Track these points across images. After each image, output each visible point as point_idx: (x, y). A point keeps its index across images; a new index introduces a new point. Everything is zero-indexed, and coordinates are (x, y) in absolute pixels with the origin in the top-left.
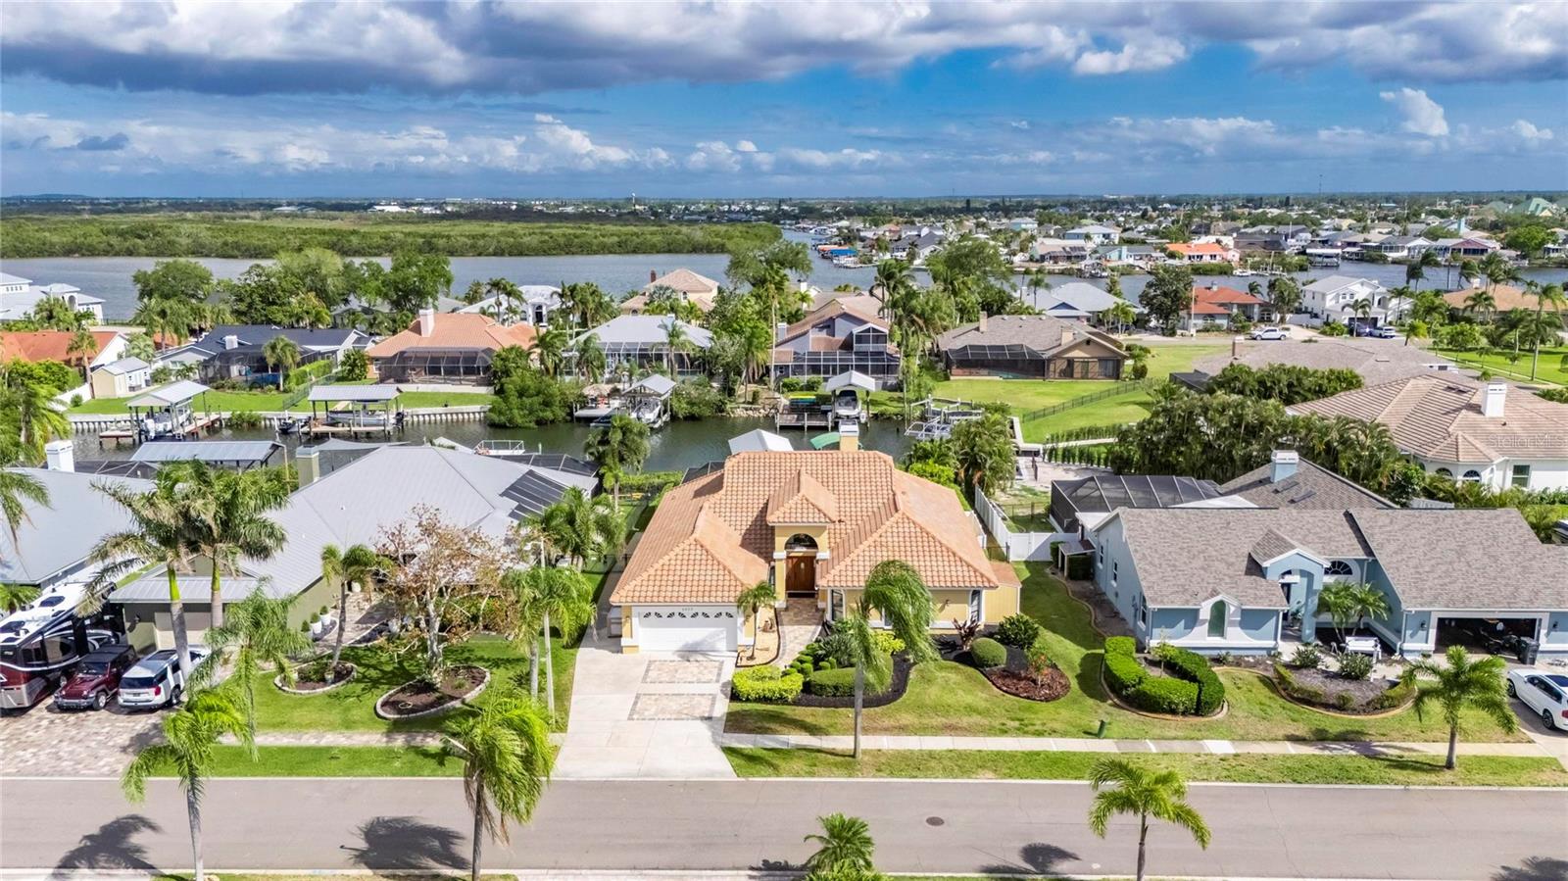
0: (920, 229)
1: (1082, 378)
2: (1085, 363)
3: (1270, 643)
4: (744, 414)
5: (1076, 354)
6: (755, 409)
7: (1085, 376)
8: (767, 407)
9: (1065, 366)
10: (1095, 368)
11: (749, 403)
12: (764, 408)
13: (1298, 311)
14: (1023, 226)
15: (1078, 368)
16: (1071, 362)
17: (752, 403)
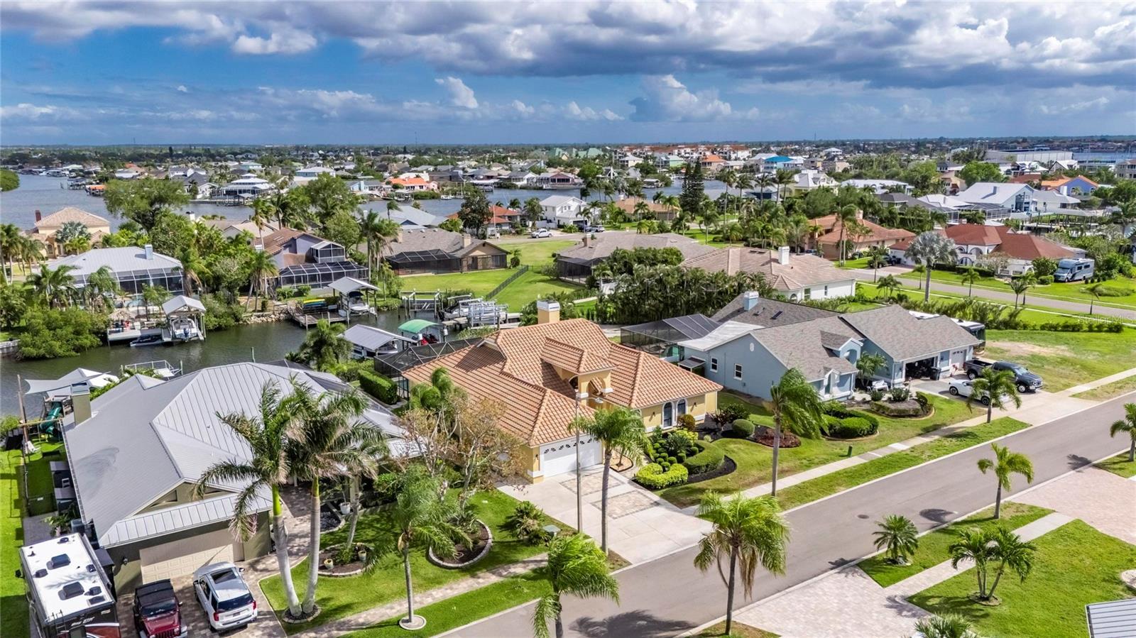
0: (186, 171)
1: (484, 269)
2: (484, 258)
3: (848, 393)
4: (259, 320)
5: (477, 253)
6: (266, 315)
7: (484, 268)
8: (276, 313)
9: (470, 262)
10: (490, 262)
11: (259, 311)
12: (274, 314)
13: (542, 219)
14: (251, 167)
15: (480, 263)
16: (475, 259)
17: (262, 311)
